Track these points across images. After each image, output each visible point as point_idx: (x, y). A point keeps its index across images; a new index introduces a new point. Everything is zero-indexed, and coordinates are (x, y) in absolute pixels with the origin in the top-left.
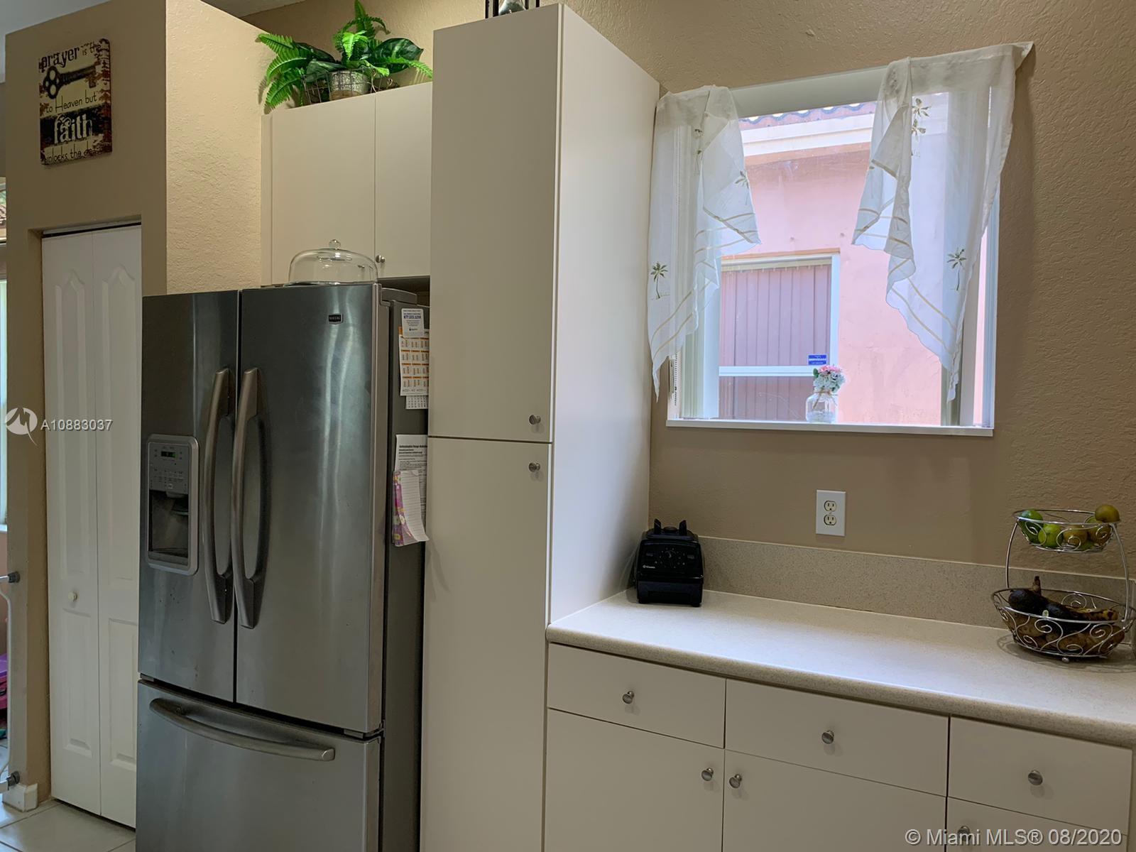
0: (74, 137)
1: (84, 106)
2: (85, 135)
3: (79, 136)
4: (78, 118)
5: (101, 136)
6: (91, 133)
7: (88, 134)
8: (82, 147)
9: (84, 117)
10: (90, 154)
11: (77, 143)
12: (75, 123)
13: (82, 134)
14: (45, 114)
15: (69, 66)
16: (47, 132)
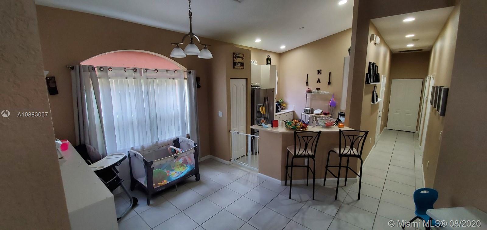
0: (239, 66)
5: (243, 67)
7: (241, 66)
9: (241, 63)
10: (242, 69)
14: (235, 61)
15: (239, 56)
16: (235, 64)
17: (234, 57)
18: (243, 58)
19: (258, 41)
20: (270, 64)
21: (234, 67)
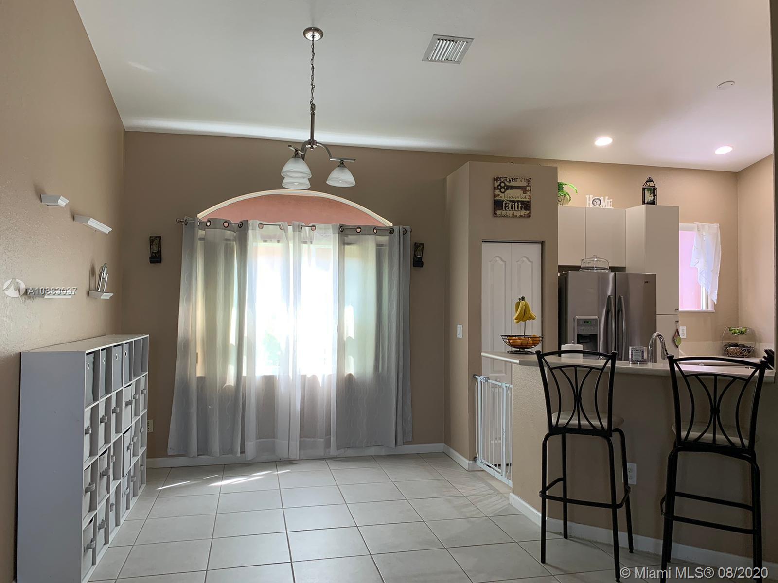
0: (513, 209)
1: (520, 199)
2: (520, 210)
3: (516, 209)
4: (516, 203)
5: (528, 212)
6: (523, 209)
7: (521, 209)
8: (518, 214)
9: (520, 203)
10: (521, 216)
11: (515, 212)
12: (515, 204)
13: (518, 209)
14: (498, 198)
15: (512, 184)
16: (498, 205)
17: (495, 189)
18: (528, 188)
19: (603, 141)
20: (653, 203)
21: (495, 213)
